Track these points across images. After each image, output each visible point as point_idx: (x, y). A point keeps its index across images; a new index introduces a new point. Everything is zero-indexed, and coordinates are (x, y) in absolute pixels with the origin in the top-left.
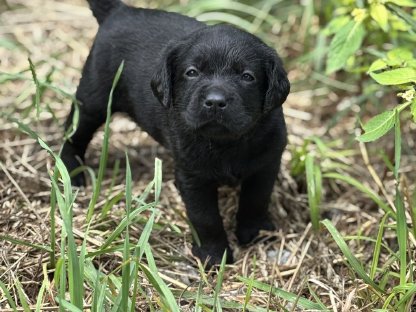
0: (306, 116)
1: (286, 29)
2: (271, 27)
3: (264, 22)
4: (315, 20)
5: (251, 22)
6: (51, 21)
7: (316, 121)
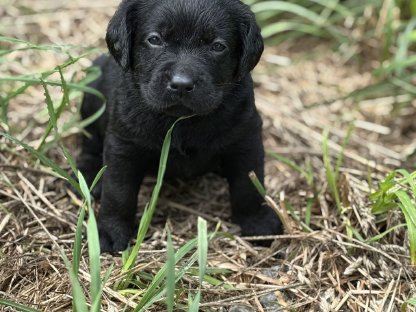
0: (384, 130)
1: (361, 22)
2: (344, 20)
3: (333, 13)
4: (396, 11)
5: (319, 13)
6: (81, 9)
7: (397, 134)
